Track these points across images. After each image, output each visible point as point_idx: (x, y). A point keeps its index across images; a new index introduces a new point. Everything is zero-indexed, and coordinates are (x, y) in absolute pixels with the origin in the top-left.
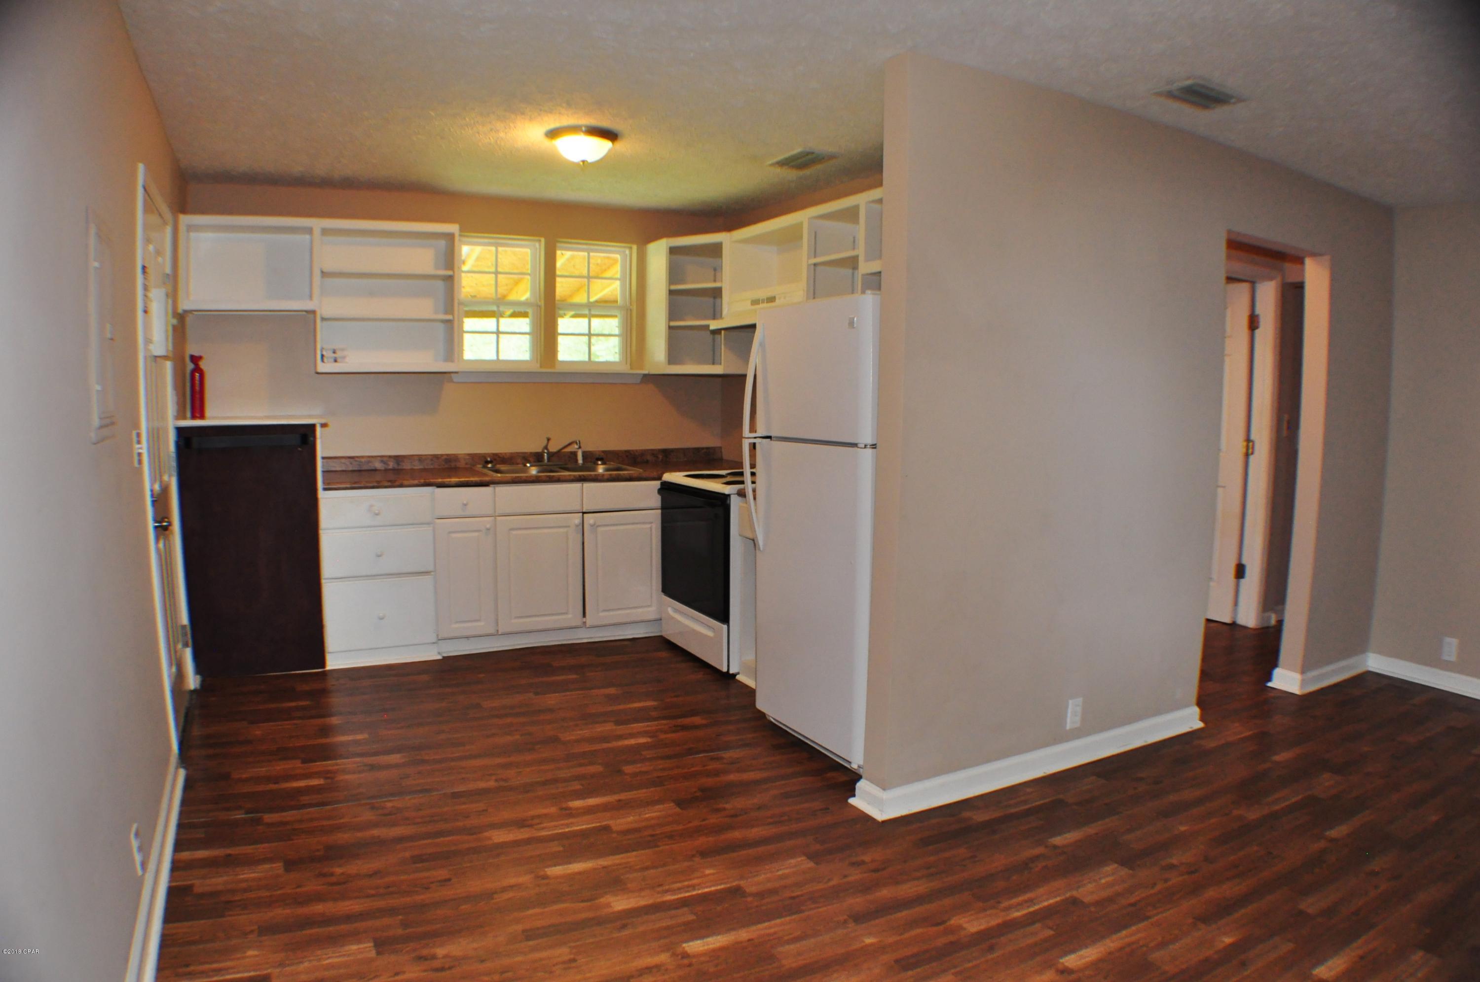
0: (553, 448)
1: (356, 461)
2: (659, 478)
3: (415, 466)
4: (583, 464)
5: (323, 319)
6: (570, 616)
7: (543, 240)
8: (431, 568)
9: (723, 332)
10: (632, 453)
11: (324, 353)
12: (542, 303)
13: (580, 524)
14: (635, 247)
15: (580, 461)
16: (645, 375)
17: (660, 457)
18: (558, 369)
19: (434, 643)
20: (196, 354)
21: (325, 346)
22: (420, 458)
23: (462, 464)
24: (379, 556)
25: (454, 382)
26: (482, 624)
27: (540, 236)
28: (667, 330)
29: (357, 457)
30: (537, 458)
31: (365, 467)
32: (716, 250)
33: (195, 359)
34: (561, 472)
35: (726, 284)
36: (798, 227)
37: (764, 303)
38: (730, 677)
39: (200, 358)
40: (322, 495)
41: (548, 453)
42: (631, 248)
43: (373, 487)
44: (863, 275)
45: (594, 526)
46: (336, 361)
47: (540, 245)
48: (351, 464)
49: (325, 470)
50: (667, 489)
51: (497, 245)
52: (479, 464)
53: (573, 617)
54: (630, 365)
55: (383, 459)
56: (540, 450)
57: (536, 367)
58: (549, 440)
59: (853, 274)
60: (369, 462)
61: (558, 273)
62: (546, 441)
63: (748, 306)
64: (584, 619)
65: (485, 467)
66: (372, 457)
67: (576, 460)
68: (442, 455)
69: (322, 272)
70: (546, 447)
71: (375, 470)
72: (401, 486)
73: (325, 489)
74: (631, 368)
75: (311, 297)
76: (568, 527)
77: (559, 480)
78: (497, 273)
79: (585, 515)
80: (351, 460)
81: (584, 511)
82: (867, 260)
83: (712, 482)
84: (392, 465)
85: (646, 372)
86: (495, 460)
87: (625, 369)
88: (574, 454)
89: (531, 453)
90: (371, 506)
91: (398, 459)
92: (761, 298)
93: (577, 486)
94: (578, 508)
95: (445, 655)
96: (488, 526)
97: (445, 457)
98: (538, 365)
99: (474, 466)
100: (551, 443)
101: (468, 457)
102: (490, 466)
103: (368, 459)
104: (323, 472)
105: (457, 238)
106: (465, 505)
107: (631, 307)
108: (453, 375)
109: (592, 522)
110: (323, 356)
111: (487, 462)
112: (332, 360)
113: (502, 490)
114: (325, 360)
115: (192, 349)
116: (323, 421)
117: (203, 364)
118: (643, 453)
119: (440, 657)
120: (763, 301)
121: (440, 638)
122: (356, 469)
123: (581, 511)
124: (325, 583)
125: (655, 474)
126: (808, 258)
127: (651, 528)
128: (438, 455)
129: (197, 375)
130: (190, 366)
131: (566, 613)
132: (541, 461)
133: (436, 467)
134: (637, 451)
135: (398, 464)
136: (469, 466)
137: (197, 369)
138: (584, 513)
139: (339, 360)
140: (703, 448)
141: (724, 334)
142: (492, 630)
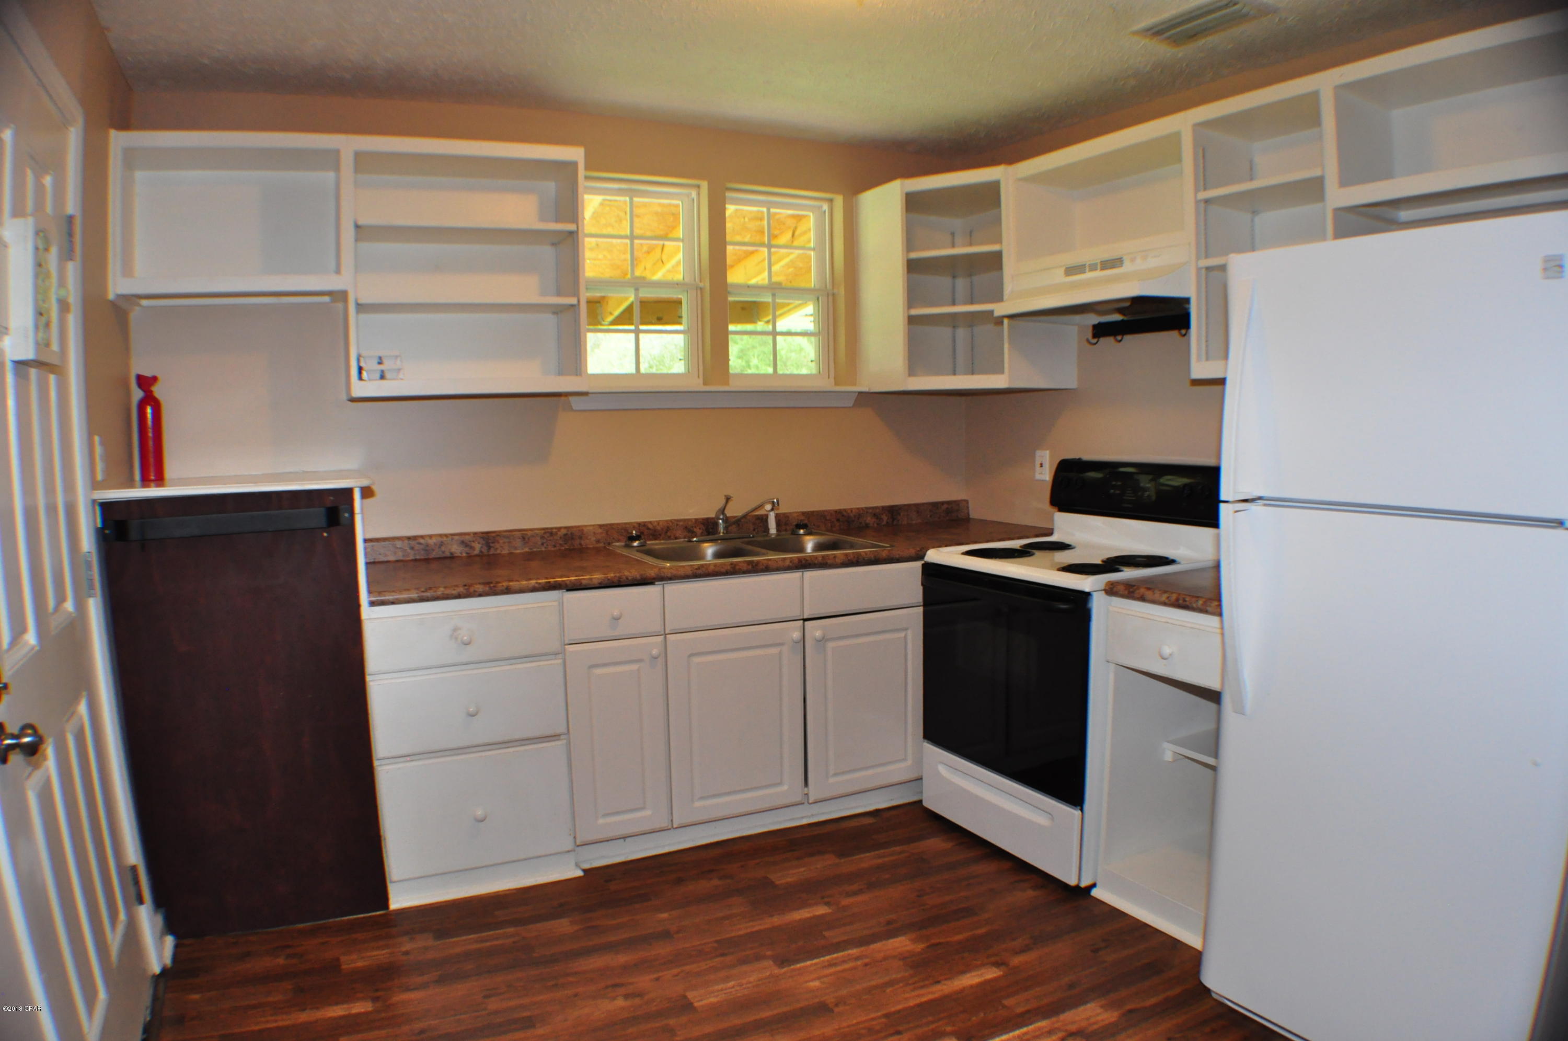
0: (735, 510)
1: (420, 544)
2: (920, 557)
3: (516, 548)
4: (778, 535)
5: (361, 308)
6: (785, 787)
7: (704, 185)
8: (562, 729)
9: (1006, 321)
10: (845, 514)
11: (362, 364)
12: (707, 284)
13: (801, 641)
14: (839, 200)
15: (773, 530)
16: (860, 393)
17: (885, 518)
18: (734, 386)
19: (568, 852)
20: (148, 373)
21: (364, 353)
22: (524, 535)
23: (590, 542)
24: (472, 715)
25: (572, 410)
26: (648, 813)
27: (701, 178)
28: (907, 326)
29: (422, 537)
30: (708, 528)
31: (434, 555)
32: (990, 195)
33: (145, 383)
34: (764, 554)
35: (1009, 247)
36: (1174, 139)
37: (1096, 270)
38: (1082, 893)
39: (155, 379)
40: (367, 612)
41: (726, 520)
42: (831, 201)
43: (459, 596)
44: (1337, 211)
45: (823, 640)
46: (382, 377)
47: (699, 194)
48: (412, 548)
49: (368, 561)
50: (933, 573)
51: (632, 193)
52: (619, 541)
53: (789, 788)
54: (835, 378)
55: (465, 539)
56: (712, 515)
57: (697, 384)
58: (728, 499)
59: (1252, 221)
60: (442, 544)
61: (728, 238)
62: (724, 501)
63: (1059, 277)
64: (806, 789)
65: (628, 546)
66: (446, 536)
67: (767, 529)
68: (559, 529)
69: (357, 227)
70: (722, 511)
71: (452, 557)
72: (508, 591)
73: (372, 604)
74: (836, 384)
75: (338, 271)
76: (782, 644)
77: (767, 569)
78: (632, 237)
79: (806, 623)
80: (412, 543)
81: (805, 617)
82: (1345, 182)
83: (1012, 563)
84: (477, 547)
85: (865, 389)
86: (642, 533)
87: (827, 384)
88: (764, 520)
89: (696, 520)
90: (455, 629)
91: (488, 538)
92: (1088, 263)
93: (795, 576)
94: (796, 613)
95: (587, 866)
96: (655, 652)
97: (564, 532)
98: (701, 381)
99: (609, 544)
100: (730, 504)
101: (600, 531)
102: (636, 544)
103: (440, 539)
104: (367, 564)
105: (581, 172)
106: (617, 619)
107: (835, 291)
108: (571, 399)
109: (818, 634)
110: (360, 369)
111: (632, 539)
112: (378, 376)
113: (674, 590)
114: (365, 374)
115: (141, 366)
116: (365, 483)
117: (157, 391)
118: (861, 513)
119: (580, 873)
120: (1093, 268)
121: (578, 843)
122: (422, 557)
123: (801, 617)
124: (381, 765)
125: (912, 552)
126: (1197, 190)
127: (905, 637)
128: (552, 528)
129: (149, 410)
130: (137, 395)
131: (780, 784)
132: (713, 534)
133: (551, 548)
134: (851, 510)
135: (489, 547)
136: (601, 545)
137: (150, 399)
138: (805, 620)
139: (388, 375)
140: (943, 503)
141: (1009, 325)
142: (665, 824)
